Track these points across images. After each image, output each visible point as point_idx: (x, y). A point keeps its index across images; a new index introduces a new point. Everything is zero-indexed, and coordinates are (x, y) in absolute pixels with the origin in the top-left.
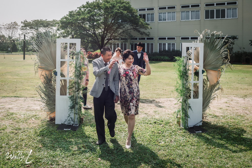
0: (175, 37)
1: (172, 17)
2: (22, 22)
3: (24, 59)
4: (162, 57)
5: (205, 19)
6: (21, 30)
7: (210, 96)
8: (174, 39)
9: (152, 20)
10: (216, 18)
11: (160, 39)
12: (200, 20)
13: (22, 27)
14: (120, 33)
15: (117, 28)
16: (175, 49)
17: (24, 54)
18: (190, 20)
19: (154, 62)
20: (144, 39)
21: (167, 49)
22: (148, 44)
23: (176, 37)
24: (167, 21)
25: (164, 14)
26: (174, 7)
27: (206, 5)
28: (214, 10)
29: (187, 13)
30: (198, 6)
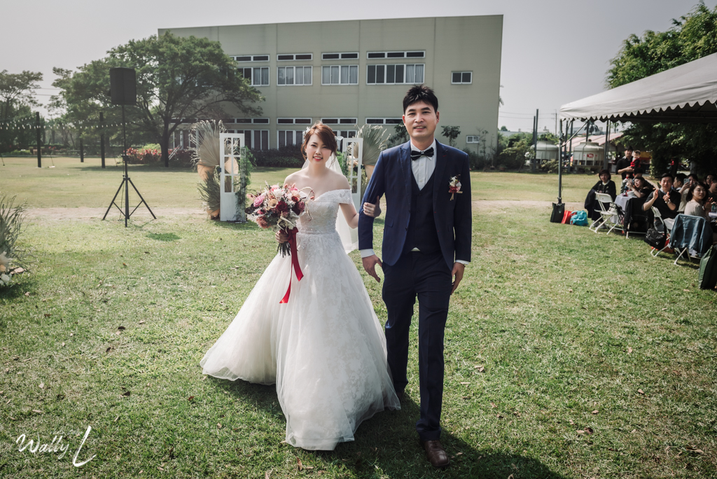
1: (305, 77)
4: (287, 159)
5: (368, 82)
8: (308, 121)
9: (265, 80)
10: (387, 82)
11: (281, 121)
12: (358, 85)
14: (201, 110)
15: (192, 97)
18: (340, 83)
19: (272, 168)
20: (249, 121)
21: (294, 142)
22: (257, 133)
23: (312, 117)
24: (294, 84)
25: (289, 70)
26: (309, 57)
27: (369, 54)
28: (384, 66)
29: (334, 69)
30: (355, 56)
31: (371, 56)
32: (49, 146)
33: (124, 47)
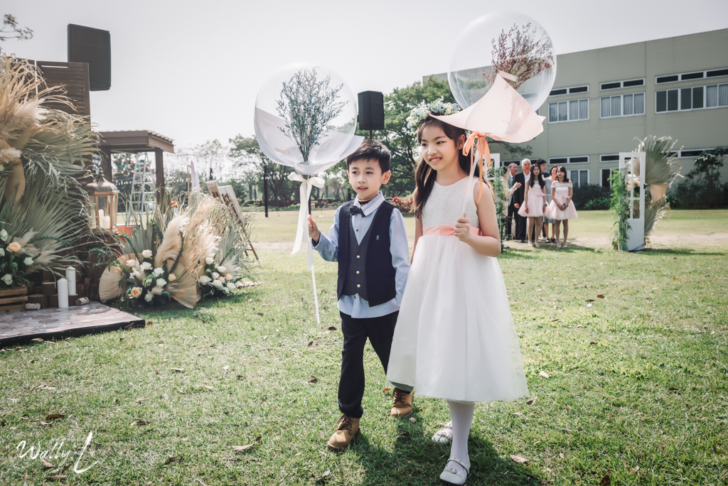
0: (588, 157)
1: (580, 112)
2: (230, 140)
3: (267, 216)
5: (657, 111)
6: (229, 158)
7: (654, 217)
8: (585, 160)
10: (682, 109)
11: (552, 161)
12: (645, 115)
13: (232, 150)
16: (588, 182)
17: (266, 212)
18: (622, 115)
23: (590, 155)
24: (568, 120)
25: (562, 105)
26: (585, 89)
27: (658, 79)
28: (677, 91)
29: (614, 99)
30: (641, 82)
31: (660, 80)
32: (322, 200)
33: (389, 95)
